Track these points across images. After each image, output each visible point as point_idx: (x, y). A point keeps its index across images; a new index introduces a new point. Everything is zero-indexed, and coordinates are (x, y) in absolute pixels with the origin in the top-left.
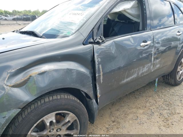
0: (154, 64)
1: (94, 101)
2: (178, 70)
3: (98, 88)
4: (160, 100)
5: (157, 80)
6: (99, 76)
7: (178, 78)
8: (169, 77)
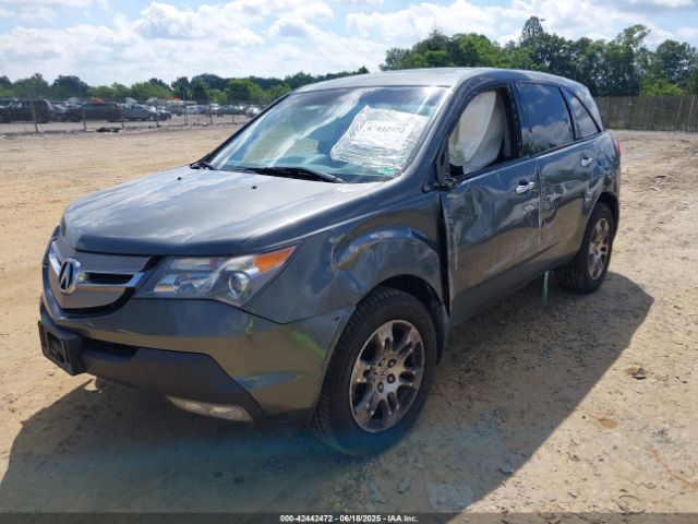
0: (542, 232)
1: (444, 307)
2: (591, 251)
3: (451, 281)
4: (556, 324)
5: (547, 274)
6: (453, 255)
7: (591, 272)
8: (572, 270)
